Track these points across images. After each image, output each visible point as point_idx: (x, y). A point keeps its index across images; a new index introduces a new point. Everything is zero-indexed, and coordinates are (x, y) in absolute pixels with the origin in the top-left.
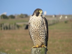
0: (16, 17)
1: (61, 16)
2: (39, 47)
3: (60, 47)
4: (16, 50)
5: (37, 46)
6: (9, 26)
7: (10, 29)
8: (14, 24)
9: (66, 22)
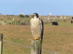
0: (30, 17)
1: (62, 17)
2: (36, 40)
3: (59, 38)
4: (28, 40)
5: (35, 39)
6: (25, 23)
7: (25, 24)
8: (28, 21)
9: (65, 21)
